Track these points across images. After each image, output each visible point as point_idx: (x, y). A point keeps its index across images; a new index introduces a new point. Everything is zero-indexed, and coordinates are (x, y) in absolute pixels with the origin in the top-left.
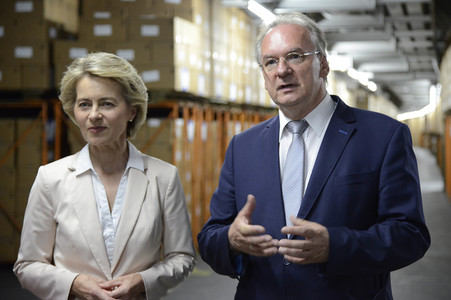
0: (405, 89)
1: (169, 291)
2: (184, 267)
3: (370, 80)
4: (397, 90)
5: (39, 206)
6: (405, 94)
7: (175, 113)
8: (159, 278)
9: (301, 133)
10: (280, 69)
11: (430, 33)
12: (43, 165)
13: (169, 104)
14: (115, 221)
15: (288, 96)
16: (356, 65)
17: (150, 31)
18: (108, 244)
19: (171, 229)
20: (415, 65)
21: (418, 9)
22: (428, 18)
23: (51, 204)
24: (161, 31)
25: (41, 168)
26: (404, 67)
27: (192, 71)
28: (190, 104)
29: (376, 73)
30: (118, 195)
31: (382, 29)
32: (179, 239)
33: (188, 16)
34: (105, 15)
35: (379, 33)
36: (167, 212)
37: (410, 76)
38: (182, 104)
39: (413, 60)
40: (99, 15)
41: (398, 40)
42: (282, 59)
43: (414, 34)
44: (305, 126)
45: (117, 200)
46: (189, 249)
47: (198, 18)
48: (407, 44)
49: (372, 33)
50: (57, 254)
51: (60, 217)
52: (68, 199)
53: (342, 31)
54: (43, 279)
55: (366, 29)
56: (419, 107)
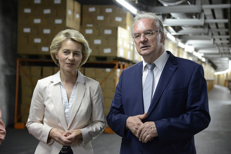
0: (218, 61)
1: (94, 138)
2: (101, 128)
3: (202, 57)
4: (214, 61)
5: (37, 98)
6: (218, 63)
7: (117, 66)
8: (89, 132)
9: (152, 69)
10: (142, 39)
11: (228, 37)
12: (40, 79)
13: (114, 62)
14: (70, 106)
15: (146, 51)
16: (196, 50)
17: (108, 32)
18: (67, 116)
19: (96, 110)
20: (222, 51)
21: (223, 26)
22: (227, 30)
23: (43, 97)
24: (112, 32)
25: (39, 81)
26: (217, 51)
27: (125, 49)
28: (124, 63)
29: (205, 54)
30: (72, 94)
31: (207, 34)
32: (99, 115)
33: (124, 26)
34: (91, 25)
35: (206, 36)
36: (94, 103)
37: (220, 56)
38: (120, 63)
39: (221, 49)
40: (88, 25)
41: (214, 40)
42: (142, 35)
43: (221, 37)
44: (154, 66)
45: (71, 96)
46: (103, 120)
47: (128, 28)
48: (218, 42)
49: (203, 36)
50: (45, 119)
51: (46, 103)
52: (50, 95)
53: (190, 35)
54: (37, 130)
55: (200, 34)
56: (224, 69)
